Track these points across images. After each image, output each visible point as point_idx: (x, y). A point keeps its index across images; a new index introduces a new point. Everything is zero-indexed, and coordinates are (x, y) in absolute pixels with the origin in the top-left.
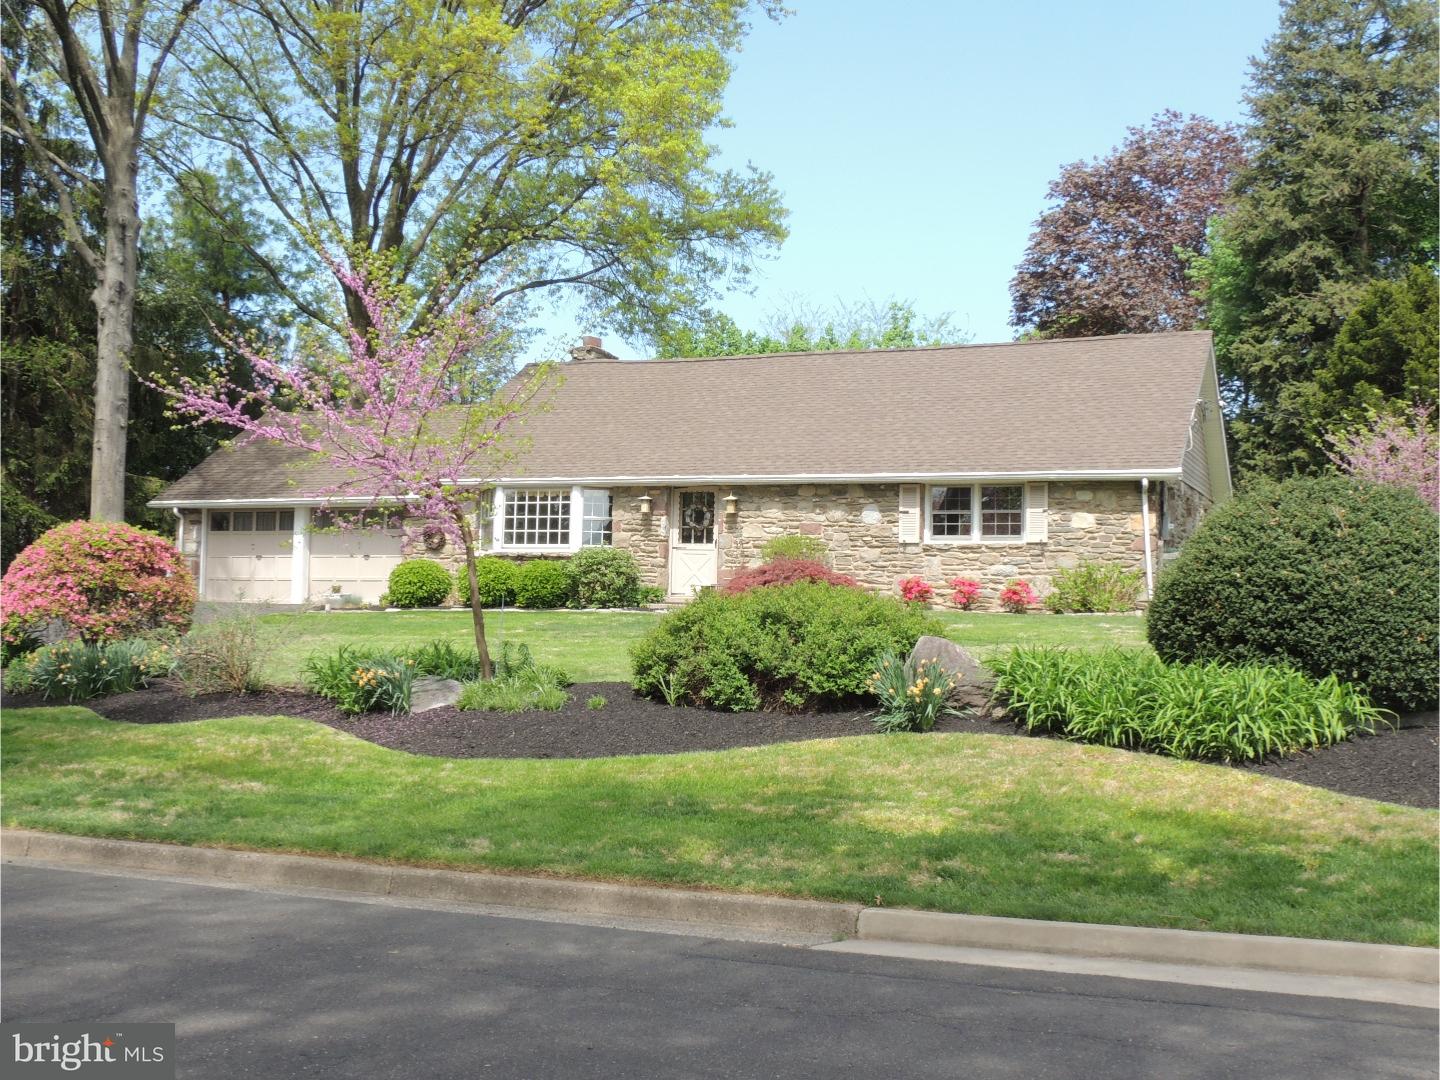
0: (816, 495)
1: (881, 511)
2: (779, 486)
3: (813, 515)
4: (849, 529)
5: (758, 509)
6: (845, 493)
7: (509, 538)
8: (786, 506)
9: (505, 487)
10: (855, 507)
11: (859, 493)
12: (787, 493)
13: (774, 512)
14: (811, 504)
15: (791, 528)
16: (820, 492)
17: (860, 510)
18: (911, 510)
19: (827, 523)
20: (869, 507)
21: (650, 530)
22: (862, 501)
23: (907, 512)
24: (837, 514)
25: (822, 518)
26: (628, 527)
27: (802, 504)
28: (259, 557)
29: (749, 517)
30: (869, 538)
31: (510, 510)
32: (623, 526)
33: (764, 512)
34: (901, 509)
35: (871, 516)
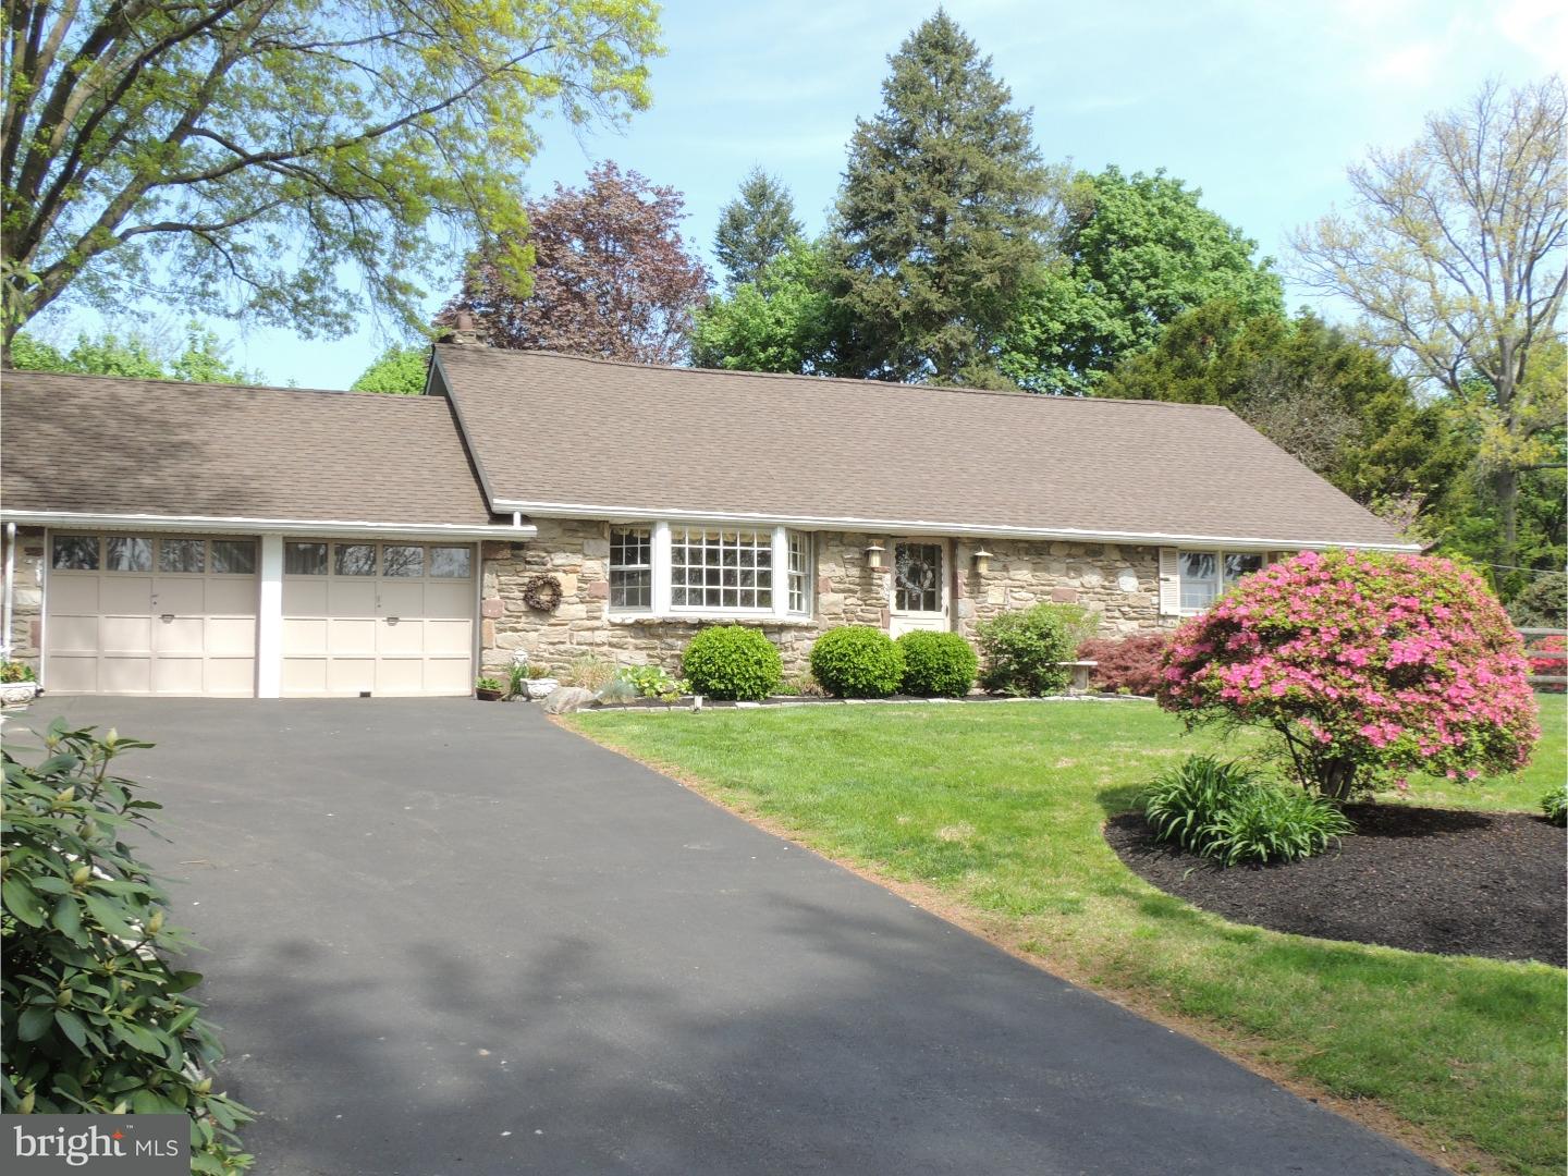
0: (1069, 556)
1: (1139, 577)
2: (1027, 541)
3: (1066, 579)
4: (1105, 597)
5: (1005, 568)
6: (1101, 554)
7: (678, 597)
8: (1036, 567)
9: (672, 523)
10: (1111, 572)
11: (1116, 555)
12: (1037, 550)
13: (1023, 574)
14: (1064, 565)
15: (1043, 593)
16: (1074, 551)
17: (1116, 575)
18: (1171, 578)
19: (1082, 589)
20: (1126, 571)
21: (870, 591)
22: (1118, 564)
23: (1167, 580)
24: (1093, 579)
25: (1076, 583)
26: (842, 586)
27: (1055, 565)
28: (167, 617)
29: (996, 579)
30: (1126, 609)
31: (678, 555)
32: (833, 585)
33: (1012, 573)
34: (1162, 575)
35: (1128, 583)
